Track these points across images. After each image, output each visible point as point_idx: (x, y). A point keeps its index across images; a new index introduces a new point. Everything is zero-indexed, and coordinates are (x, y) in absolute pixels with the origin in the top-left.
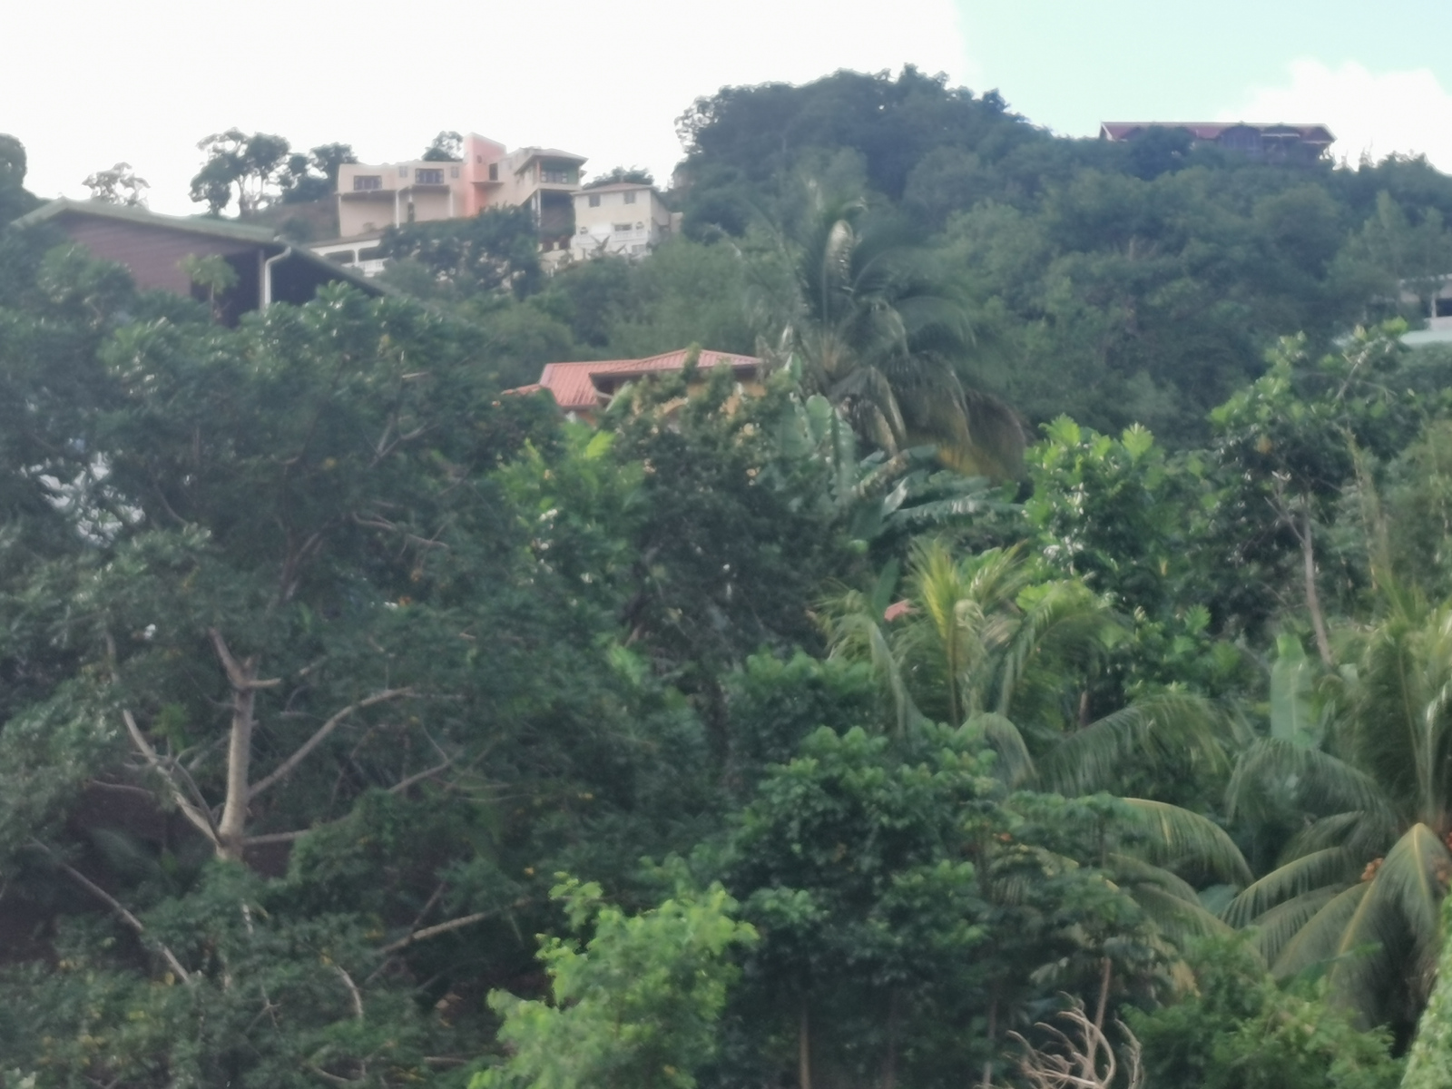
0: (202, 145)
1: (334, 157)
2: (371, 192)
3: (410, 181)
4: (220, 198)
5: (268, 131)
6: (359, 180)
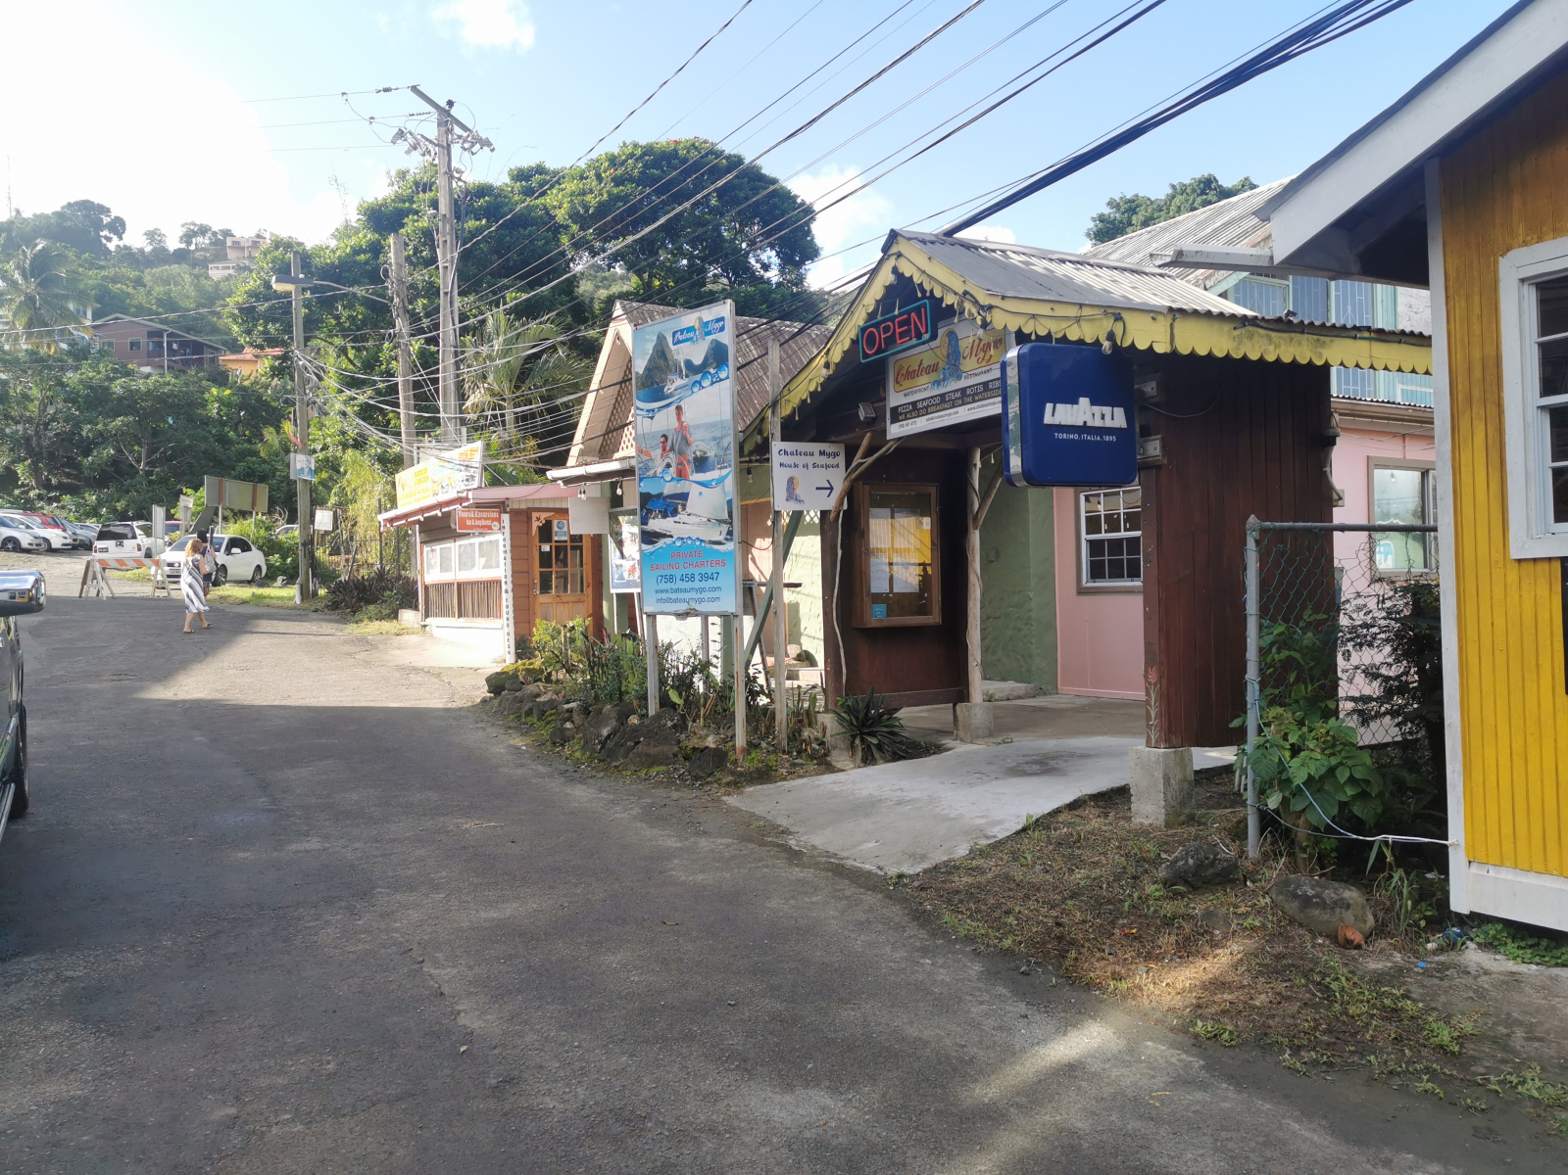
0: (183, 226)
2: (237, 245)
3: (250, 244)
4: (189, 243)
5: (205, 222)
6: (233, 242)
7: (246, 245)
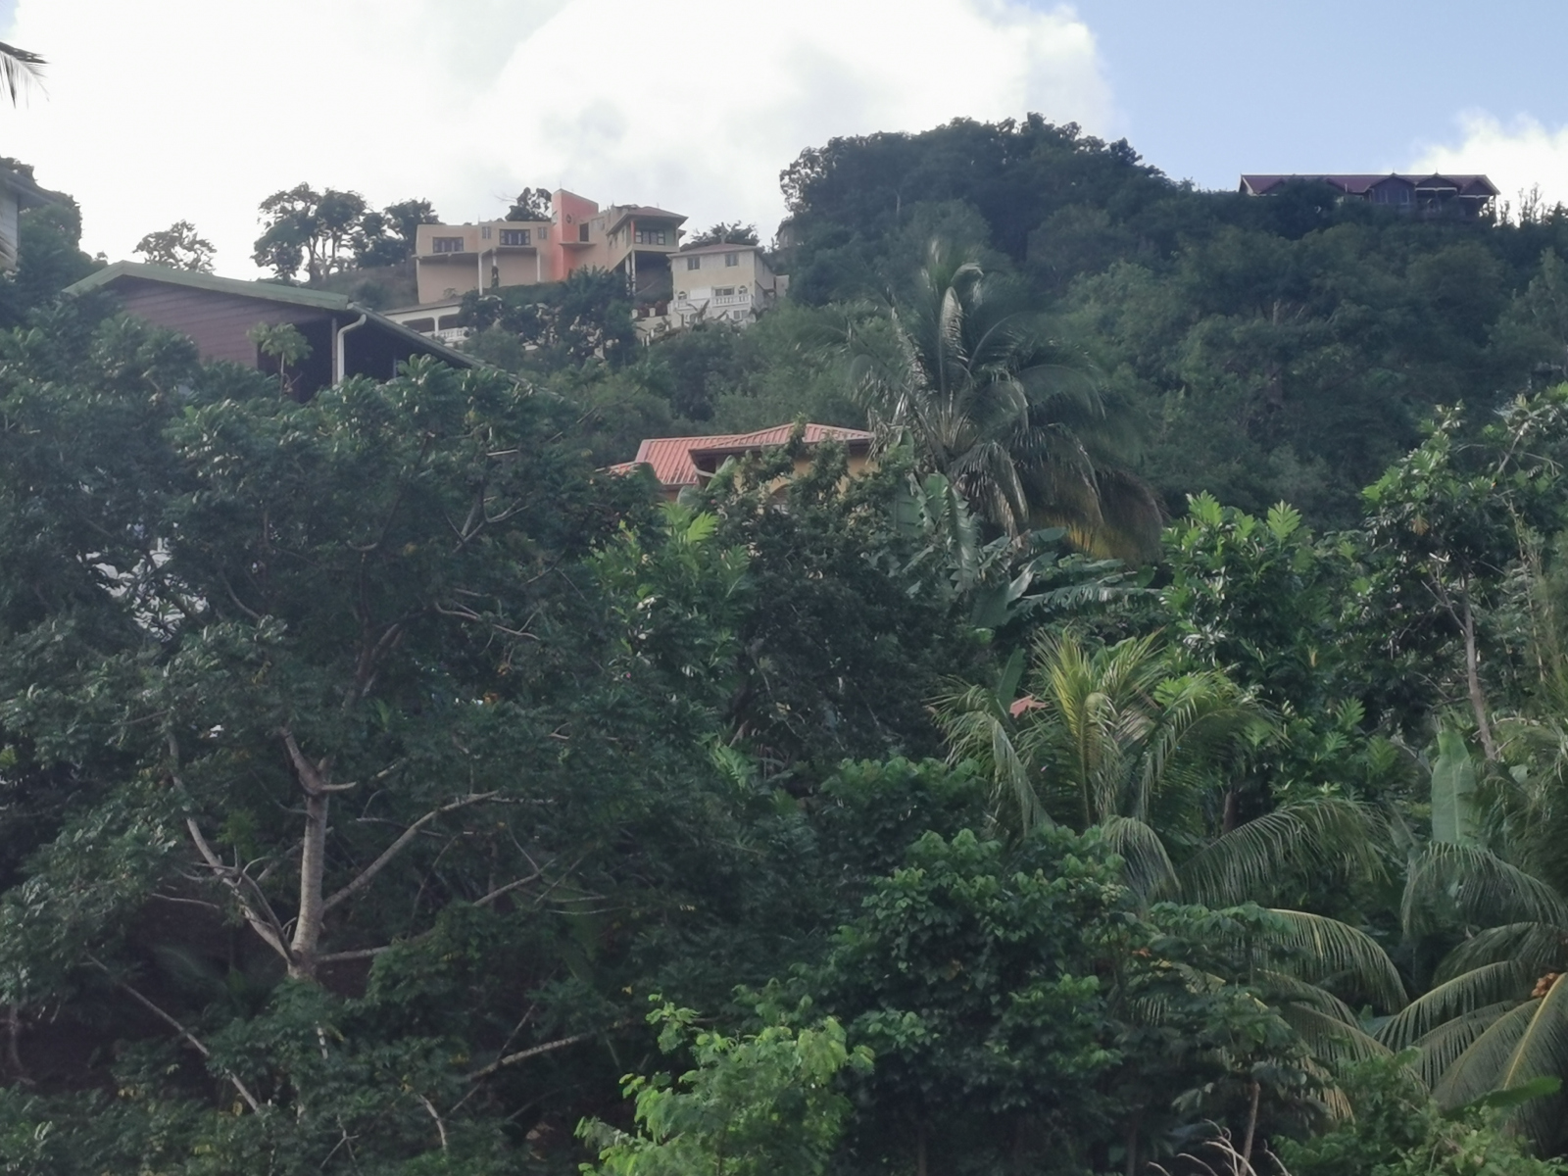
0: (267, 205)
1: (413, 216)
2: (452, 255)
3: (495, 243)
4: (289, 262)
6: (439, 242)
7: (483, 247)
